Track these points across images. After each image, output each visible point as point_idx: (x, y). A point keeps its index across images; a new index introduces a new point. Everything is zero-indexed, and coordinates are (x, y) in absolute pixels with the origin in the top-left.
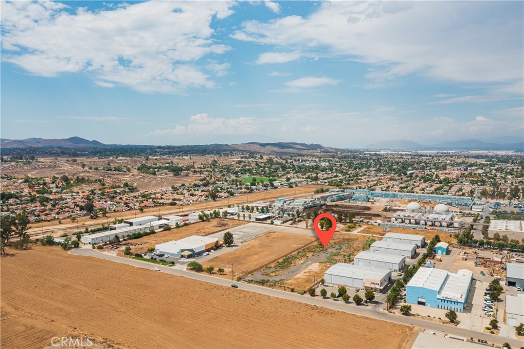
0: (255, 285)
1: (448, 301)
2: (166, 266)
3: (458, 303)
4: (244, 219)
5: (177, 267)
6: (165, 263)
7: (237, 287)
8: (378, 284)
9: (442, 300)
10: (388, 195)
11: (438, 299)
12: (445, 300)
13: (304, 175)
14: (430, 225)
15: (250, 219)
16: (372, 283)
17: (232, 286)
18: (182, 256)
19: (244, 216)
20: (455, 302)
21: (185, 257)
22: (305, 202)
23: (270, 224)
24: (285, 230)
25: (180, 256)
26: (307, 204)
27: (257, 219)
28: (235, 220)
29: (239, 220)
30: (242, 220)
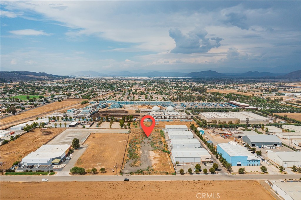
0: (137, 175)
1: (253, 161)
2: (48, 175)
3: (258, 161)
4: (61, 126)
5: (58, 174)
6: (44, 173)
7: (129, 180)
8: (210, 158)
9: (250, 161)
10: (128, 103)
11: (248, 161)
12: (251, 161)
13: (57, 93)
14: (172, 119)
15: (66, 126)
16: (206, 158)
17: (124, 180)
18: (53, 164)
19: (61, 124)
20: (256, 161)
21: (56, 164)
22: (90, 111)
23: (82, 128)
24: (98, 131)
25: (51, 164)
26: (91, 112)
27: (70, 126)
28: (52, 128)
29: (56, 128)
30: (59, 128)
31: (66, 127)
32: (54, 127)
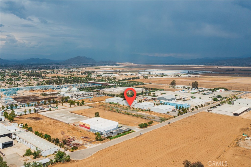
28: (22, 115)
29: (26, 114)
30: (28, 114)
31: (31, 113)
32: (24, 114)
